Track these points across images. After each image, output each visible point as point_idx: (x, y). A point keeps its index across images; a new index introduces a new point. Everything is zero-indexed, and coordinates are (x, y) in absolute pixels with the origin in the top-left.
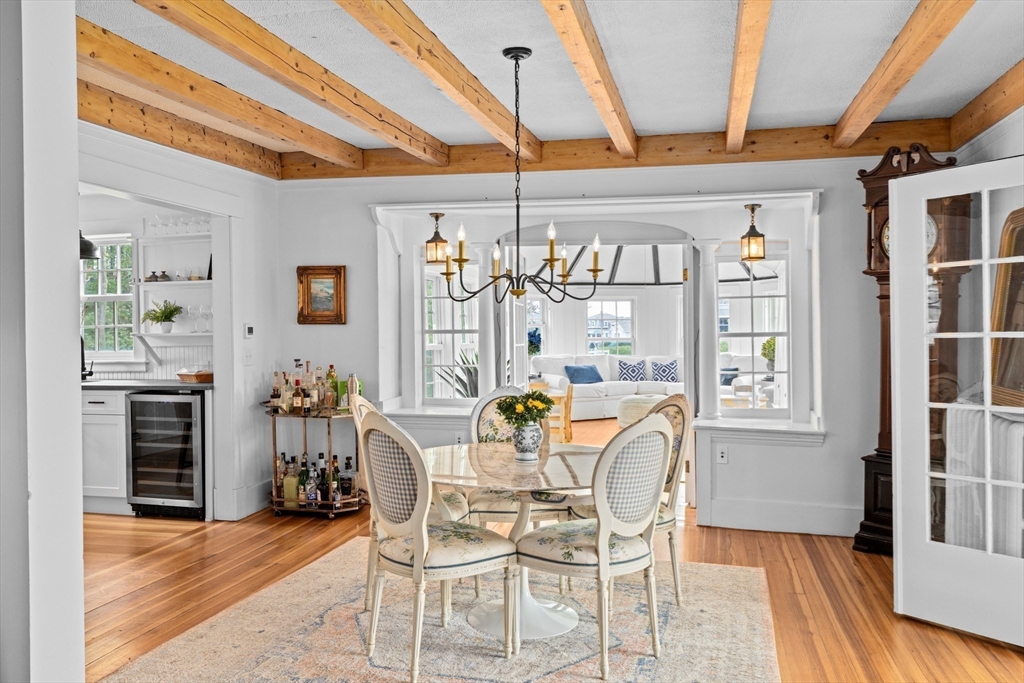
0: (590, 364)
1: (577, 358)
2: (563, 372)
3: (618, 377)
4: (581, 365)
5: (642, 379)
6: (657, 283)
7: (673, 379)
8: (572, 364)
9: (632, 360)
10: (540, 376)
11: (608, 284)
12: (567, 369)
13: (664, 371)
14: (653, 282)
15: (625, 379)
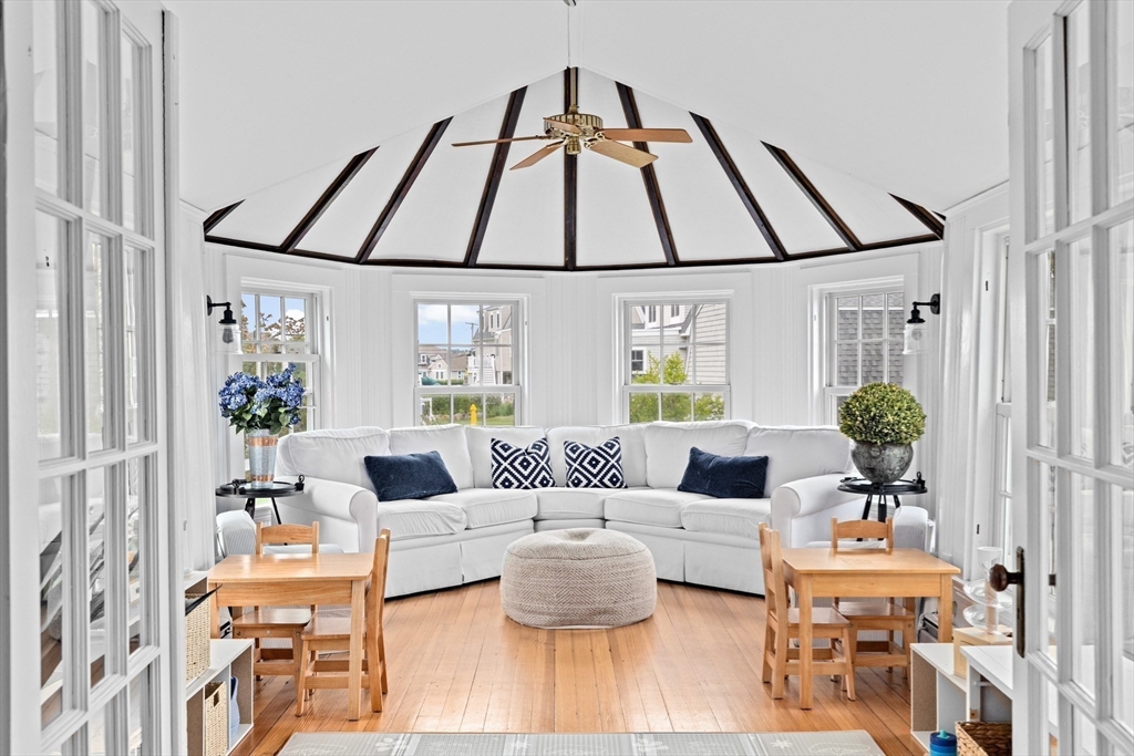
0: (424, 449)
1: (394, 437)
2: (361, 474)
3: (489, 479)
4: (405, 451)
5: (544, 483)
6: (570, 265)
7: (615, 481)
8: (382, 451)
9: (520, 437)
10: (300, 487)
11: (464, 265)
12: (372, 464)
13: (594, 462)
14: (561, 262)
15: (507, 484)
